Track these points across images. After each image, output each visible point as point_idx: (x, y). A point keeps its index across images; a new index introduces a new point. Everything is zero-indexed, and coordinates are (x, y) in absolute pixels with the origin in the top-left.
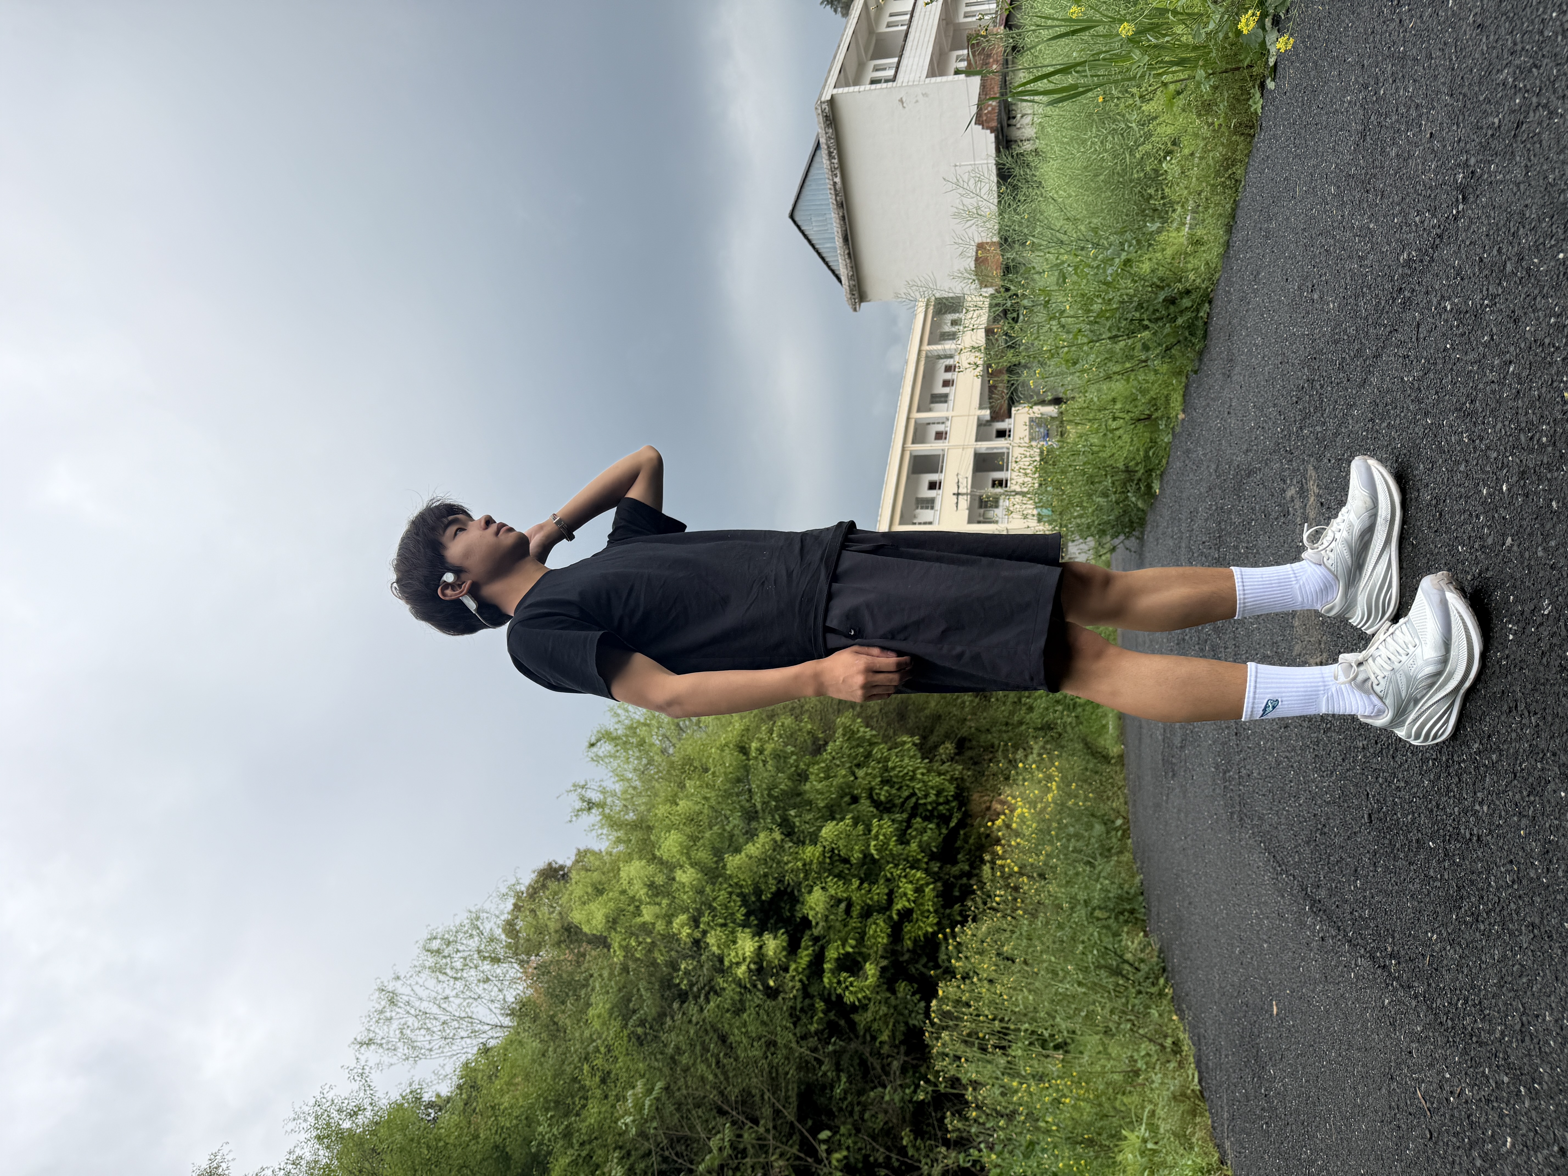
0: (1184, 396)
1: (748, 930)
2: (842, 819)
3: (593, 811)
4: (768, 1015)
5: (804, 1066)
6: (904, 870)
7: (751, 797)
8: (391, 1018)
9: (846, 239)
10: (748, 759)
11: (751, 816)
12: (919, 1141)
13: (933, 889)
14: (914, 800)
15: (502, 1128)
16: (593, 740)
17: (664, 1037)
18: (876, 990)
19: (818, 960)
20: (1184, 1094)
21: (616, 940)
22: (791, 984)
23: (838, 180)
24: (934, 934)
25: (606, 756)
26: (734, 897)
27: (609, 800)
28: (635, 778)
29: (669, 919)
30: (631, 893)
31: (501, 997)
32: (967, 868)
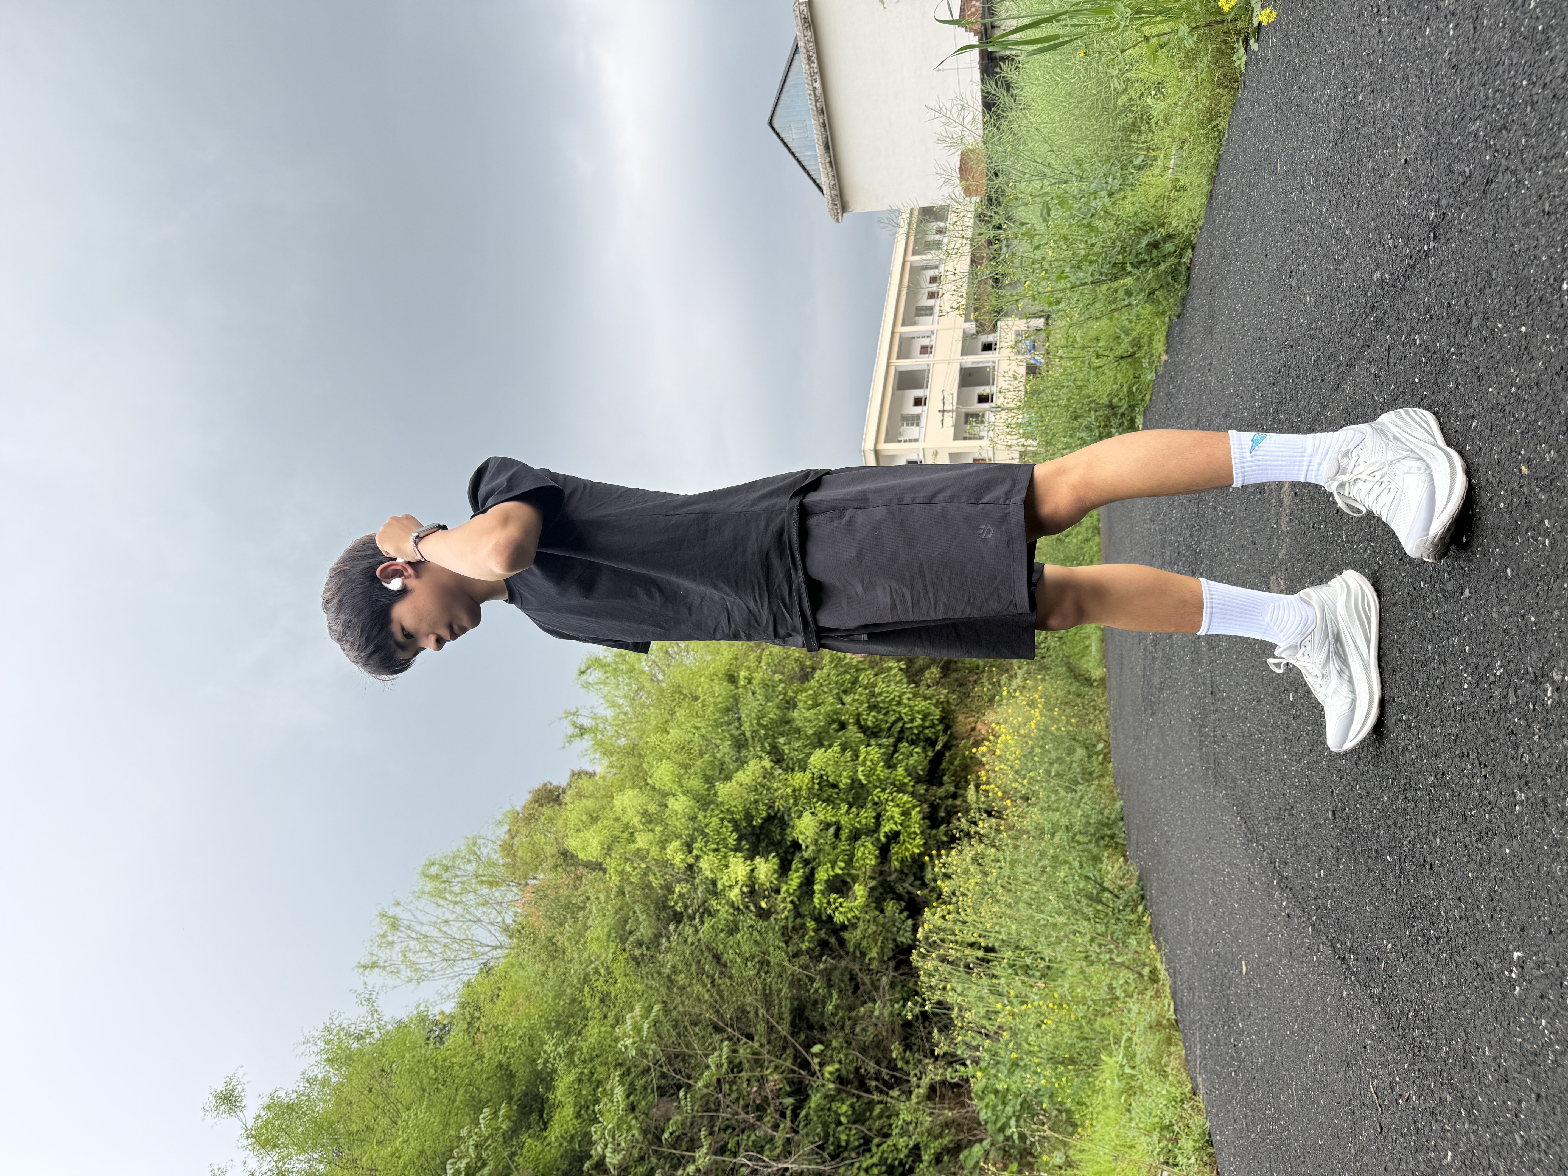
0: (1167, 336)
1: (739, 854)
2: (830, 746)
3: (586, 736)
4: (761, 935)
5: (796, 983)
6: (891, 794)
7: (741, 725)
8: (393, 942)
9: (827, 147)
10: (737, 688)
11: (740, 744)
12: (908, 1053)
13: (919, 812)
14: (900, 724)
15: (506, 1048)
16: (583, 668)
17: (660, 957)
18: (865, 909)
19: (809, 881)
20: (1159, 1024)
21: (611, 864)
22: (782, 905)
23: (818, 85)
24: (921, 855)
25: (597, 683)
26: (726, 823)
27: (601, 726)
28: (626, 704)
29: (663, 844)
30: (625, 820)
31: (500, 919)
32: (952, 789)
